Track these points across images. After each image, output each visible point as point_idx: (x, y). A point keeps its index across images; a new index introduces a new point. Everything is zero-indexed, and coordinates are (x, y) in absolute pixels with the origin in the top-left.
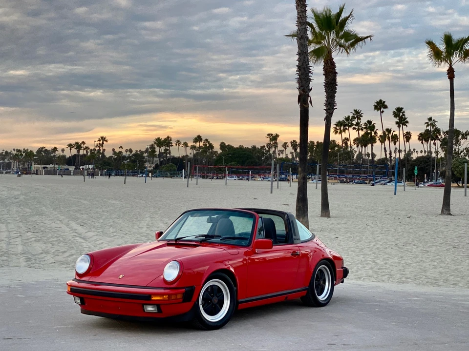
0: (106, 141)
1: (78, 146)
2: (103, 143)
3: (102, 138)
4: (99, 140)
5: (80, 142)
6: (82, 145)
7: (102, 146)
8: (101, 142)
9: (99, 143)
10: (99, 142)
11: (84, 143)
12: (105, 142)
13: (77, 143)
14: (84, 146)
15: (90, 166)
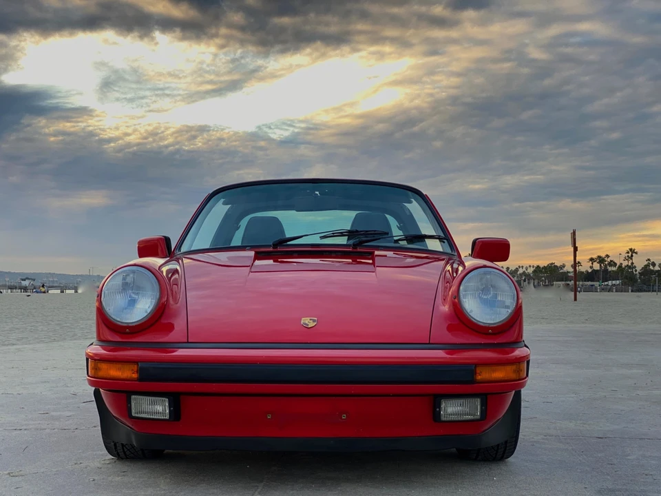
0: (636, 253)
1: (601, 260)
2: (632, 256)
3: (631, 250)
4: (628, 253)
5: (603, 255)
6: (606, 259)
7: (632, 259)
8: (630, 255)
9: (628, 256)
10: (627, 254)
11: (608, 256)
12: (634, 254)
13: (599, 257)
14: (609, 260)
15: (618, 282)
